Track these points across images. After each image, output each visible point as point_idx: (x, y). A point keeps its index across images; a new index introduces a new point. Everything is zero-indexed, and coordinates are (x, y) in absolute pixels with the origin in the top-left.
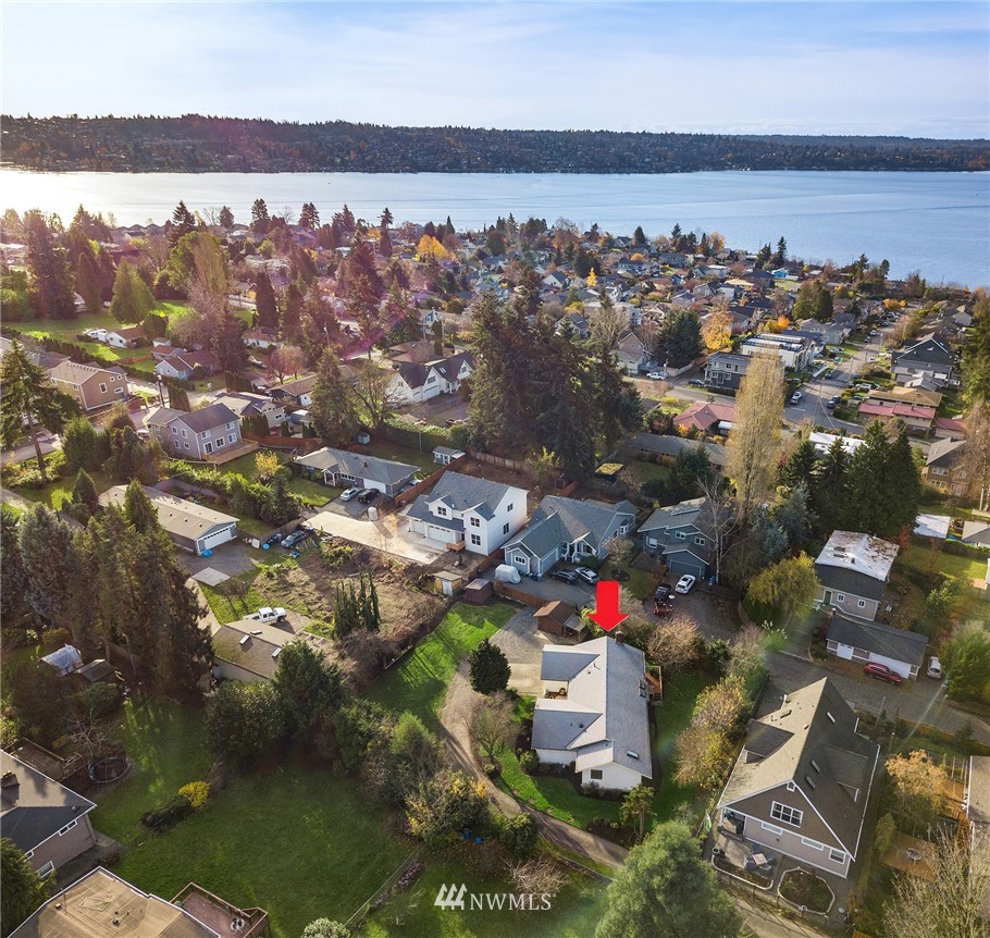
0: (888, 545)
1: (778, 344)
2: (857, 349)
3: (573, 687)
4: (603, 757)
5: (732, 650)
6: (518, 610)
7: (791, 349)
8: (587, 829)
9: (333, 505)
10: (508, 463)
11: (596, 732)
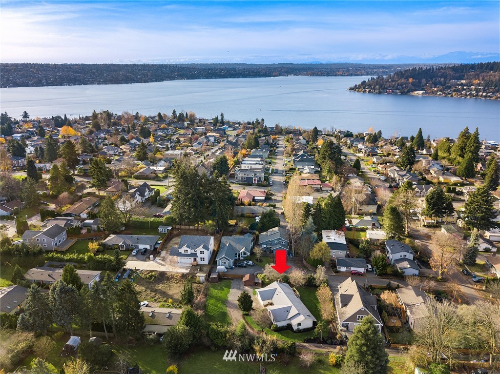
0: (340, 232)
1: (255, 162)
2: (276, 159)
3: (274, 301)
4: (301, 318)
5: (315, 276)
6: (232, 281)
7: (260, 164)
8: (304, 342)
9: (130, 258)
10: (191, 227)
11: (294, 311)
